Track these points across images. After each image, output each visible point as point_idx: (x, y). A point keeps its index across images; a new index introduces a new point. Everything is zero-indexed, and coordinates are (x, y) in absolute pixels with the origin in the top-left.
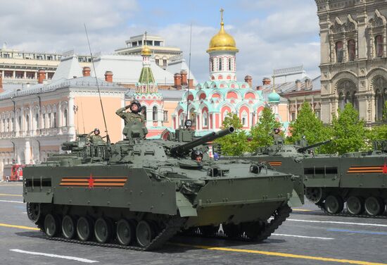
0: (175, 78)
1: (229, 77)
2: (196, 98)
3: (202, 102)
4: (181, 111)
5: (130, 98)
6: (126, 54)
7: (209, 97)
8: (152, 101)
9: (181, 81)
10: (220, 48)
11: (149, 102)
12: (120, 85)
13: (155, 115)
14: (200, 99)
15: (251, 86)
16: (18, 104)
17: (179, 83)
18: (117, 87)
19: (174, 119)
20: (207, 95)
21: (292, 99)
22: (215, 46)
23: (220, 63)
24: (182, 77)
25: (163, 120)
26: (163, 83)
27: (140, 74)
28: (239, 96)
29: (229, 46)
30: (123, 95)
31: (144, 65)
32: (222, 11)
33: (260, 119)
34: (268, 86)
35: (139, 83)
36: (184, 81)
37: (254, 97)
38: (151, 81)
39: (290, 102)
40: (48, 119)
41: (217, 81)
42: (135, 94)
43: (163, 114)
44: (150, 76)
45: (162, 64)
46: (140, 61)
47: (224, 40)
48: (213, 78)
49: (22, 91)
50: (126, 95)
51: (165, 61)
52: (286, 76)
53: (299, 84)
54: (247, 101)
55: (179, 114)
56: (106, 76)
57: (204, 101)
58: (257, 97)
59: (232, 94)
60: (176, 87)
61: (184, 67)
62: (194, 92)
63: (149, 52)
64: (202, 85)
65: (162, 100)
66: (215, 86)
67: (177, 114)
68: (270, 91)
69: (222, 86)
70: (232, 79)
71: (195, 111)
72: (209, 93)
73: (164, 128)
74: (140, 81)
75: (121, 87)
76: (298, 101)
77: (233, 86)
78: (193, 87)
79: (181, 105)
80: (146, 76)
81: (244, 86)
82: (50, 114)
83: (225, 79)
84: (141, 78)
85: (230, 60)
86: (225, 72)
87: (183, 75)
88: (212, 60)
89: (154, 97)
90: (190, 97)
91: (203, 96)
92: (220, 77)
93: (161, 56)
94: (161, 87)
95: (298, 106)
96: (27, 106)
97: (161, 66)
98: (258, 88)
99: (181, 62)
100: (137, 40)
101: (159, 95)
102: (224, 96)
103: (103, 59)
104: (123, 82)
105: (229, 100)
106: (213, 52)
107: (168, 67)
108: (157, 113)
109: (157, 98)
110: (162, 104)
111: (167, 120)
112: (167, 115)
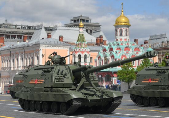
0: (97, 39)
1: (126, 39)
2: (108, 50)
3: (111, 53)
4: (99, 57)
5: (72, 50)
6: (71, 27)
7: (115, 50)
8: (84, 52)
9: (100, 41)
10: (121, 24)
11: (83, 52)
12: (67, 43)
13: (86, 59)
14: (110, 51)
15: (137, 44)
16: (12, 53)
17: (99, 42)
18: (66, 44)
19: (96, 61)
20: (114, 49)
21: (159, 52)
22: (118, 23)
23: (121, 32)
24: (100, 39)
25: (90, 62)
26: (90, 42)
27: (78, 37)
28: (131, 50)
29: (126, 23)
30: (68, 49)
31: (80, 33)
32: (122, 4)
33: (142, 62)
34: (147, 44)
35: (77, 42)
36: (101, 41)
37: (139, 51)
38: (84, 41)
39: (159, 53)
40: (28, 61)
41: (119, 42)
42: (75, 48)
43: (90, 59)
44: (83, 39)
45: (90, 32)
46: (78, 30)
47: (123, 20)
48: (117, 40)
49: (15, 46)
50: (70, 49)
51: (91, 31)
52: (156, 39)
53: (164, 44)
54: (135, 52)
55: (98, 59)
56: (59, 38)
57: (112, 52)
58: (141, 50)
59: (127, 48)
60: (97, 44)
61: (101, 34)
62: (107, 47)
63: (83, 26)
64: (111, 43)
65: (90, 52)
66: (118, 44)
67: (97, 59)
68: (148, 47)
69: (122, 44)
70: (127, 41)
71: (107, 57)
72: (115, 48)
74: (78, 41)
75: (68, 44)
76: (163, 53)
77: (128, 44)
78: (106, 45)
79: (100, 54)
80: (81, 38)
81: (133, 44)
82: (29, 58)
83: (123, 40)
84: (78, 39)
85: (126, 31)
86: (124, 37)
87: (101, 38)
88: (116, 30)
89: (85, 50)
90: (105, 50)
91: (111, 49)
92: (121, 39)
93: (89, 28)
94: (89, 44)
95: (163, 55)
96: (17, 54)
97: (89, 33)
98: (141, 46)
99: (100, 31)
100: (76, 19)
101: (88, 49)
102: (123, 49)
103: (58, 29)
104: (68, 41)
105: (126, 52)
106: (117, 26)
107: (93, 34)
108: (86, 58)
109: (87, 50)
110: (89, 54)
111: (92, 62)
112: (92, 60)
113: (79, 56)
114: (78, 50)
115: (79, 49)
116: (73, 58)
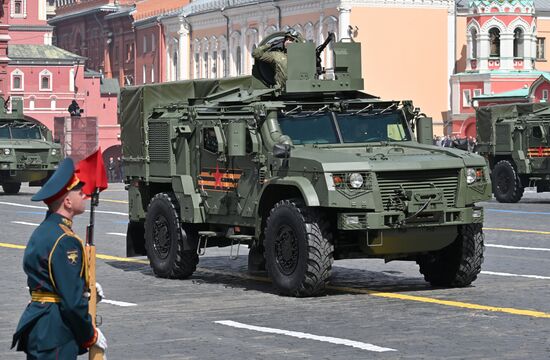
5: (466, 10)
8: (513, 17)
11: (507, 19)
13: (519, 46)
16: (235, 22)
25: (534, 56)
30: (451, 5)
42: (477, 3)
43: (534, 44)
50: (457, 5)
65: (534, 16)
73: (537, 74)
89: (518, 10)
96: (254, 26)
101: (527, 5)
108: (522, 42)
109: (523, 11)
110: (533, 24)
111: (543, 57)
112: (543, 47)
113: (495, 33)
114: (488, 11)
115: (494, 5)
116: (468, 41)
